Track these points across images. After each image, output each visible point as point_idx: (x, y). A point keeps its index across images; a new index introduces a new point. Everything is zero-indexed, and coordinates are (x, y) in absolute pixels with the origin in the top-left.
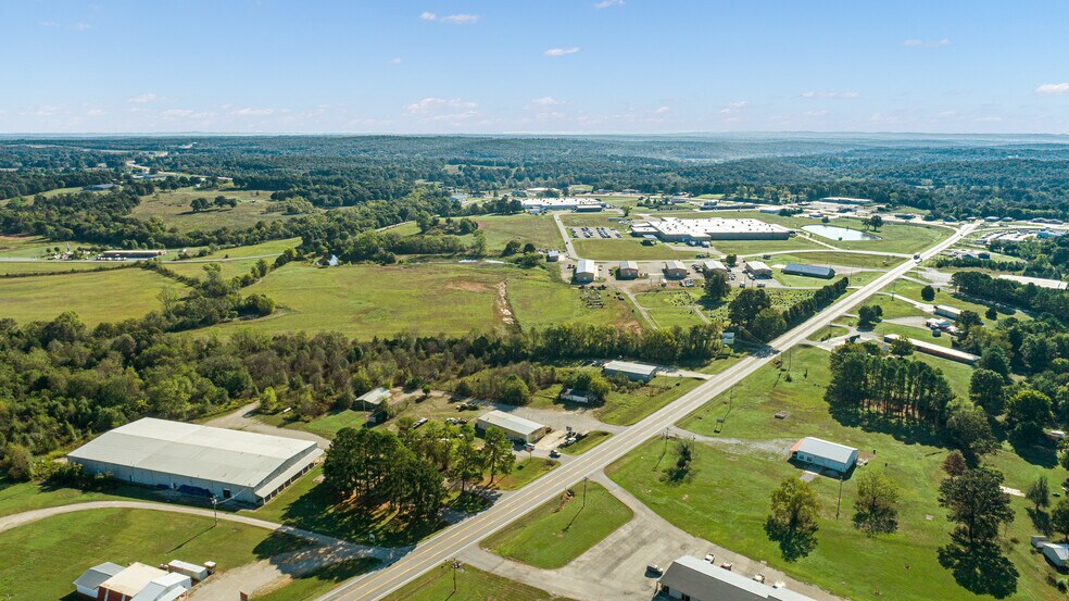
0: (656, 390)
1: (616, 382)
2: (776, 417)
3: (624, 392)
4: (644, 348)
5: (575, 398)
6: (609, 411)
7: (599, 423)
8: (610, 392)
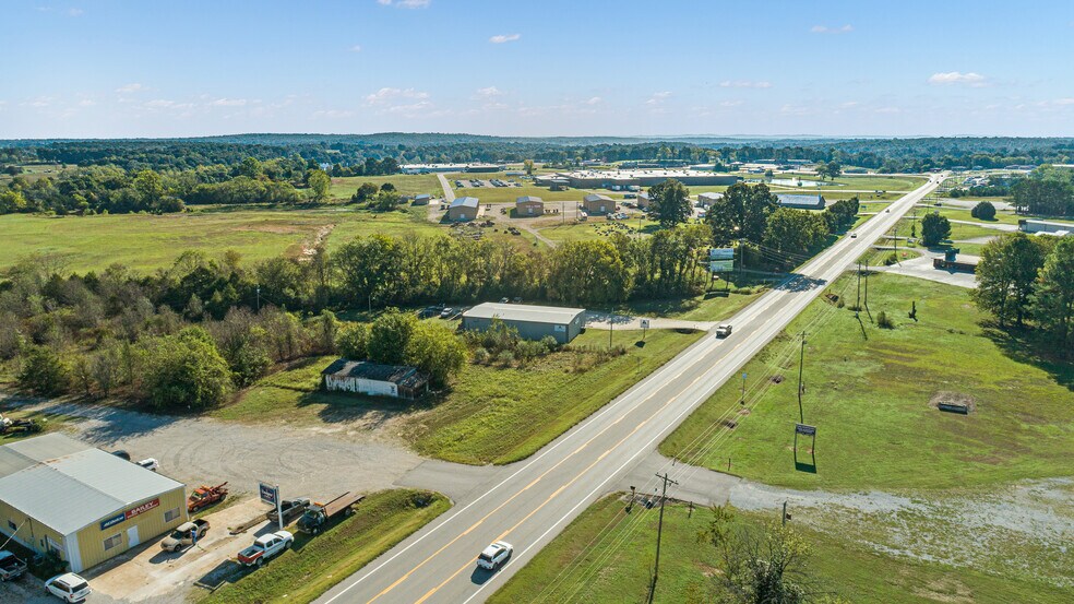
0: (587, 358)
1: (489, 345)
2: (943, 408)
3: (506, 366)
4: (555, 278)
5: (366, 385)
6: (456, 419)
7: (413, 458)
8: (466, 367)
